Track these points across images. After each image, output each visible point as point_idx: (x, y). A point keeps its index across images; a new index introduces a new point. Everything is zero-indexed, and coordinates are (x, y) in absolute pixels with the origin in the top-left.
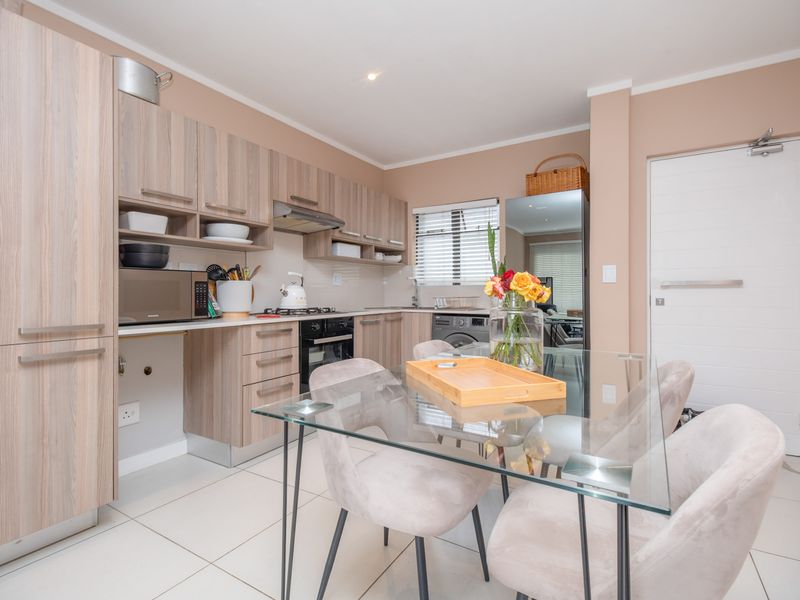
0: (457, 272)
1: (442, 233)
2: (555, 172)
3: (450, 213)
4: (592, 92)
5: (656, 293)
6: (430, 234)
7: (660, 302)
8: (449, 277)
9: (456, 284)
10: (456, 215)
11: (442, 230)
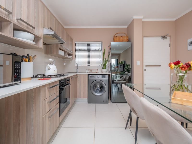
0: (89, 62)
1: (84, 50)
2: (122, 36)
3: (87, 45)
4: (135, 17)
5: (145, 68)
6: (80, 50)
7: (145, 70)
8: (87, 64)
9: (89, 65)
10: (89, 45)
11: (84, 49)
